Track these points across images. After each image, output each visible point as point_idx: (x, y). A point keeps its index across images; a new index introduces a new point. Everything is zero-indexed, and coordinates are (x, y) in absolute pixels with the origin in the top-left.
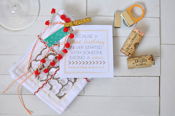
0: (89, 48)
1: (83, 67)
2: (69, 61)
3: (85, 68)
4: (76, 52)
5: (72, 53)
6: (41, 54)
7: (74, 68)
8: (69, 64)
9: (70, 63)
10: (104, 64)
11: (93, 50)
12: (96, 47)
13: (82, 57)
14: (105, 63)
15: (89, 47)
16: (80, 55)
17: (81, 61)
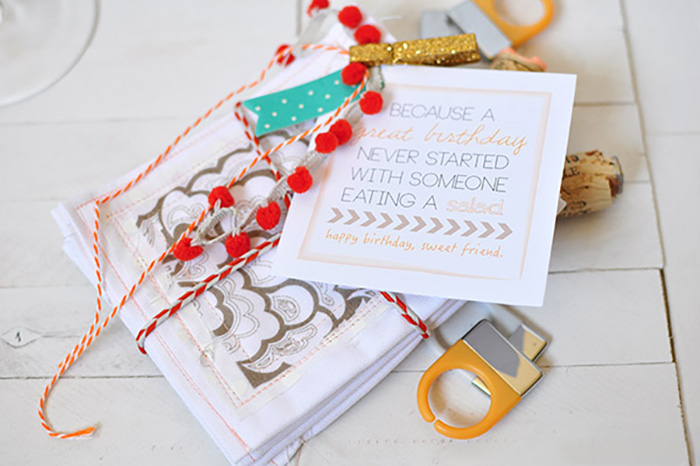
0: (445, 162)
1: (393, 239)
2: (336, 211)
3: (406, 247)
4: (378, 174)
5: (358, 178)
6: (217, 170)
7: (351, 240)
8: (332, 221)
9: (339, 215)
10: (501, 237)
11: (463, 170)
12: (481, 159)
13: (400, 198)
14: (507, 231)
15: (447, 157)
16: (395, 188)
17: (394, 212)
